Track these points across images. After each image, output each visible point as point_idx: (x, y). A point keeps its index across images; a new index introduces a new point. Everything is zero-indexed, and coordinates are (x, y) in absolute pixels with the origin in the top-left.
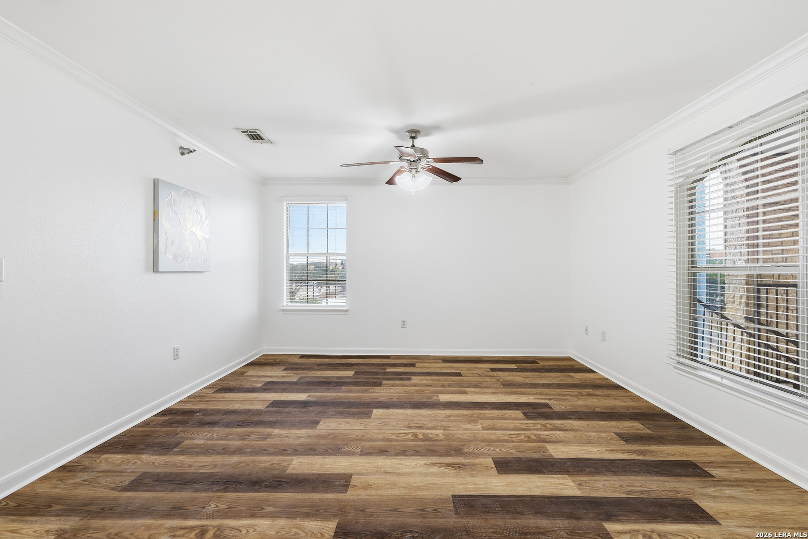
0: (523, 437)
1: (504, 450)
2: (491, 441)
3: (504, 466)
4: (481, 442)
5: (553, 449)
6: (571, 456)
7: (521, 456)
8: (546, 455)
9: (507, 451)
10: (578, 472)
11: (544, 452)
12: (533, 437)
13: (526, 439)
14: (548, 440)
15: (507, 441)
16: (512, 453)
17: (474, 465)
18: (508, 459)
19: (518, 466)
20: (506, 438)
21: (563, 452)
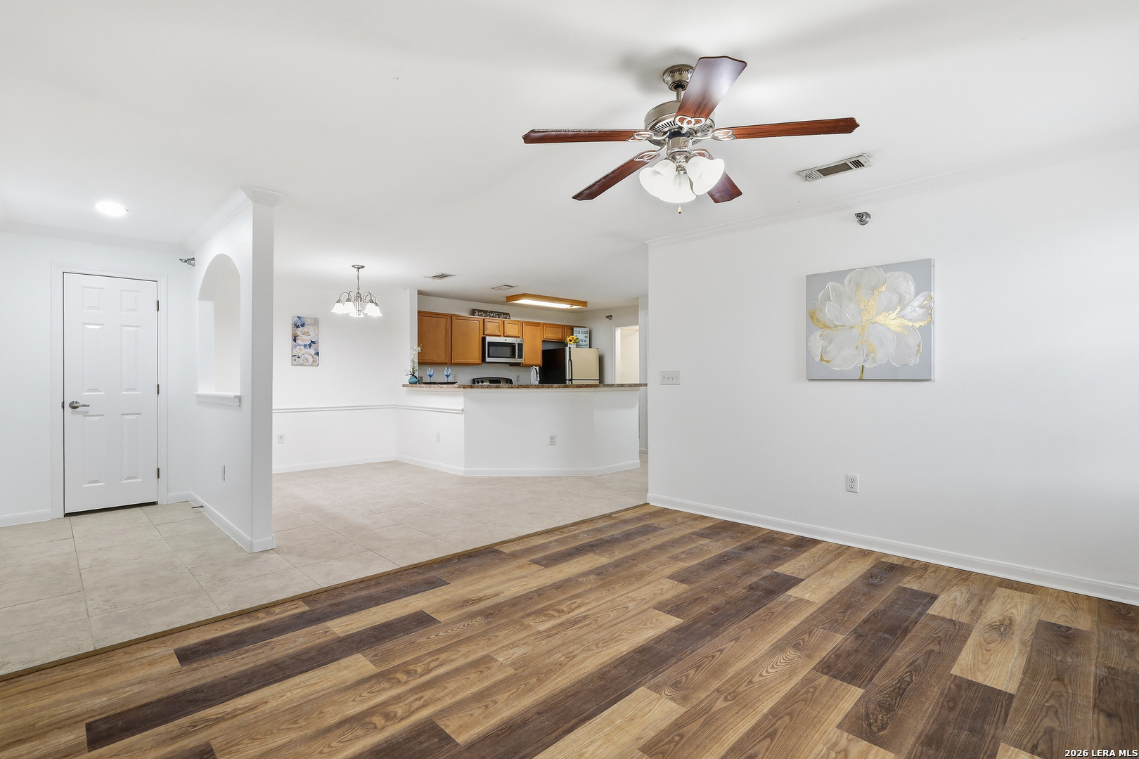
0: (419, 670)
1: (433, 636)
2: (460, 643)
3: (422, 620)
4: (472, 636)
5: (363, 666)
6: (333, 666)
7: (407, 638)
8: (371, 652)
9: (428, 638)
10: (326, 646)
11: (376, 655)
12: (402, 677)
13: (411, 667)
14: (374, 681)
15: (439, 651)
16: (421, 636)
17: (455, 609)
18: (420, 628)
19: (404, 624)
20: (443, 656)
21: (347, 668)
